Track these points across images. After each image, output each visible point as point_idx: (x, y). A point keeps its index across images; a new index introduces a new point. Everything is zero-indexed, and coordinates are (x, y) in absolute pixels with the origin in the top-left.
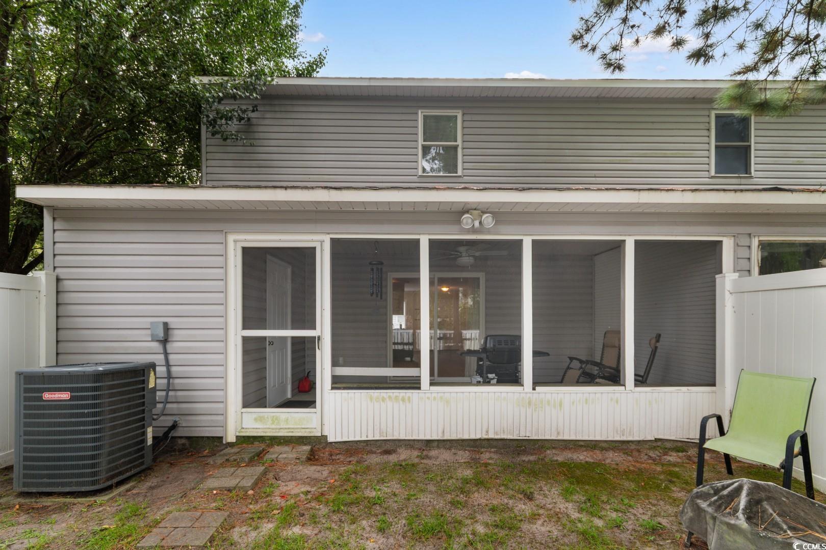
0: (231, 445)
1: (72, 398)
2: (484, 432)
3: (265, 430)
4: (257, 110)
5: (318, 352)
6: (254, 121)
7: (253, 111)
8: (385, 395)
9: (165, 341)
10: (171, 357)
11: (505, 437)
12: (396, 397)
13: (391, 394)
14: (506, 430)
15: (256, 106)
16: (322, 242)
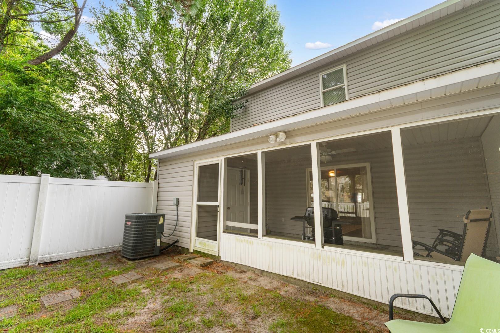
0: (191, 253)
1: (131, 224)
2: (291, 273)
3: (201, 249)
4: (248, 101)
5: (218, 213)
6: (248, 106)
7: (246, 102)
8: (243, 239)
9: (177, 206)
10: (179, 212)
11: (304, 279)
12: (247, 240)
13: (245, 239)
14: (304, 274)
15: (247, 100)
16: (221, 160)
